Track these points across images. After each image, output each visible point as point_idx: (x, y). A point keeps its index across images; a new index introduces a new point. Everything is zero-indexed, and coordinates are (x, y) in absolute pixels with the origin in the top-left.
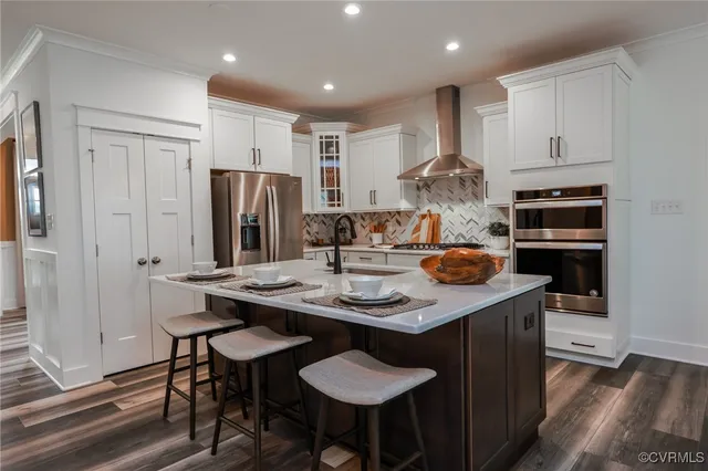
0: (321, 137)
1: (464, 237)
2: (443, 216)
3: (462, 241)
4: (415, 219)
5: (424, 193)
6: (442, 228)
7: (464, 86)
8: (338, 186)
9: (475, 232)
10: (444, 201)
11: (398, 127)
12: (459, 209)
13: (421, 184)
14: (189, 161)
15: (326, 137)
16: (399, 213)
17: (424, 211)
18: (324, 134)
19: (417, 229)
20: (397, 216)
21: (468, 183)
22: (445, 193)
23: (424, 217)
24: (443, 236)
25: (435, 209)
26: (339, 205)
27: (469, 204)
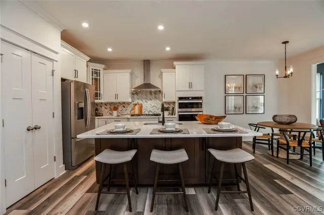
0: (92, 69)
1: (151, 112)
2: (143, 104)
3: (151, 113)
4: (132, 106)
5: (136, 96)
6: (143, 109)
7: (152, 61)
8: (100, 91)
9: (156, 110)
10: (143, 99)
11: (130, 71)
12: (149, 102)
13: (134, 93)
14: (53, 71)
15: (95, 70)
16: (124, 103)
17: (136, 102)
18: (94, 68)
19: (133, 109)
20: (123, 104)
21: (153, 93)
22: (144, 97)
23: (136, 105)
24: (143, 111)
25: (140, 102)
26: (100, 99)
27: (153, 101)
